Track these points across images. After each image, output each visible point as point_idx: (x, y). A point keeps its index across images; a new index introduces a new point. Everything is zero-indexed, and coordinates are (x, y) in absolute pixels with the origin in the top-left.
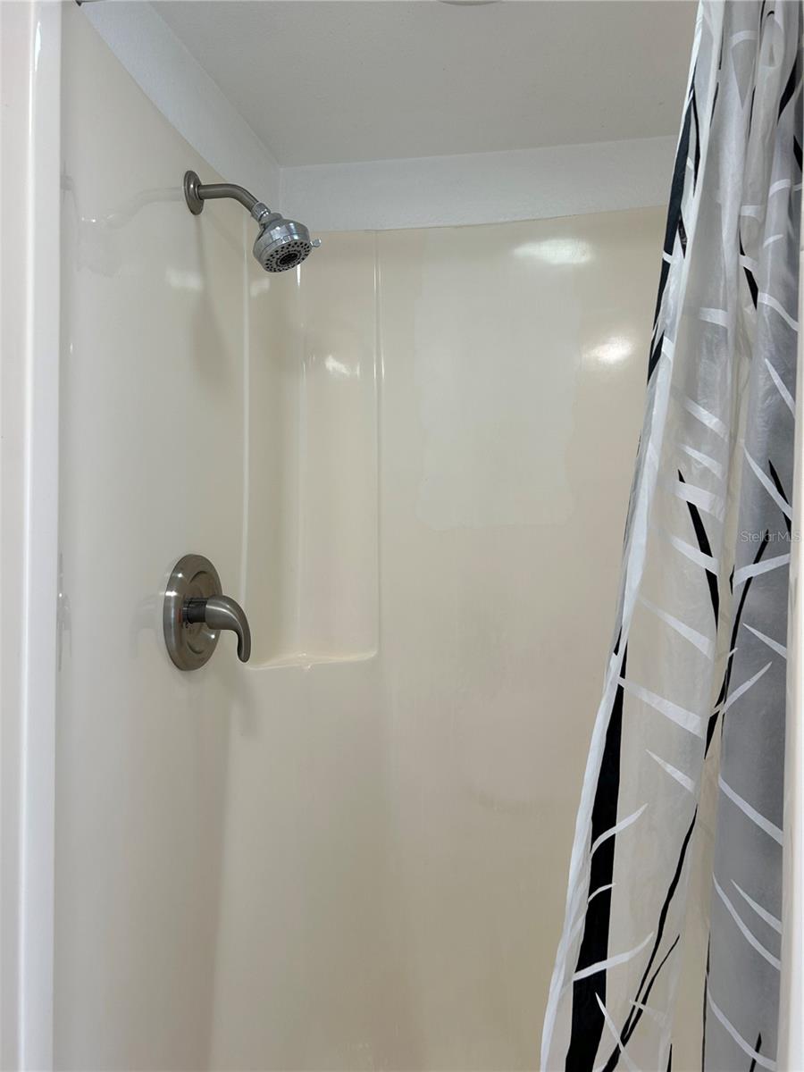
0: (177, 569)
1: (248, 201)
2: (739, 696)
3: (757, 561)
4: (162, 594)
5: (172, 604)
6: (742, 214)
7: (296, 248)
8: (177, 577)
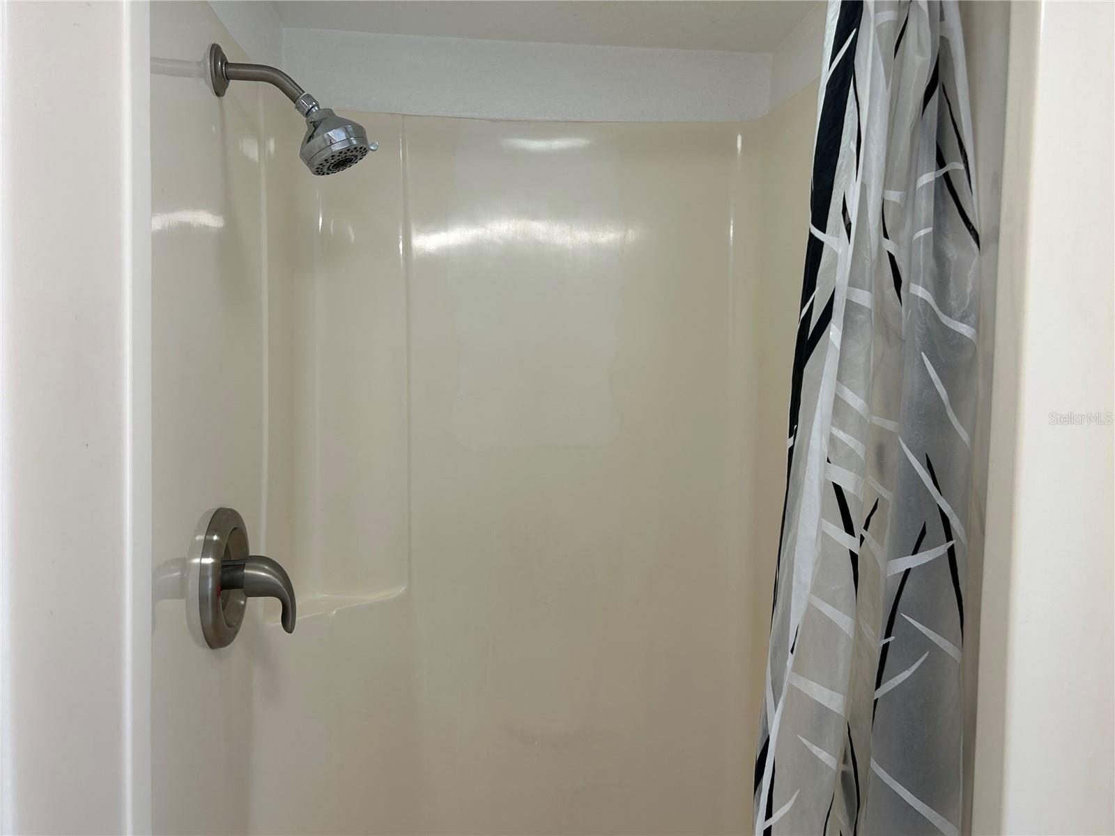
0: (211, 530)
1: (292, 92)
2: (896, 684)
3: (915, 552)
4: (197, 561)
5: (210, 573)
6: (886, 198)
7: (354, 153)
8: (212, 541)
